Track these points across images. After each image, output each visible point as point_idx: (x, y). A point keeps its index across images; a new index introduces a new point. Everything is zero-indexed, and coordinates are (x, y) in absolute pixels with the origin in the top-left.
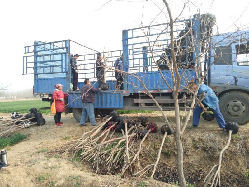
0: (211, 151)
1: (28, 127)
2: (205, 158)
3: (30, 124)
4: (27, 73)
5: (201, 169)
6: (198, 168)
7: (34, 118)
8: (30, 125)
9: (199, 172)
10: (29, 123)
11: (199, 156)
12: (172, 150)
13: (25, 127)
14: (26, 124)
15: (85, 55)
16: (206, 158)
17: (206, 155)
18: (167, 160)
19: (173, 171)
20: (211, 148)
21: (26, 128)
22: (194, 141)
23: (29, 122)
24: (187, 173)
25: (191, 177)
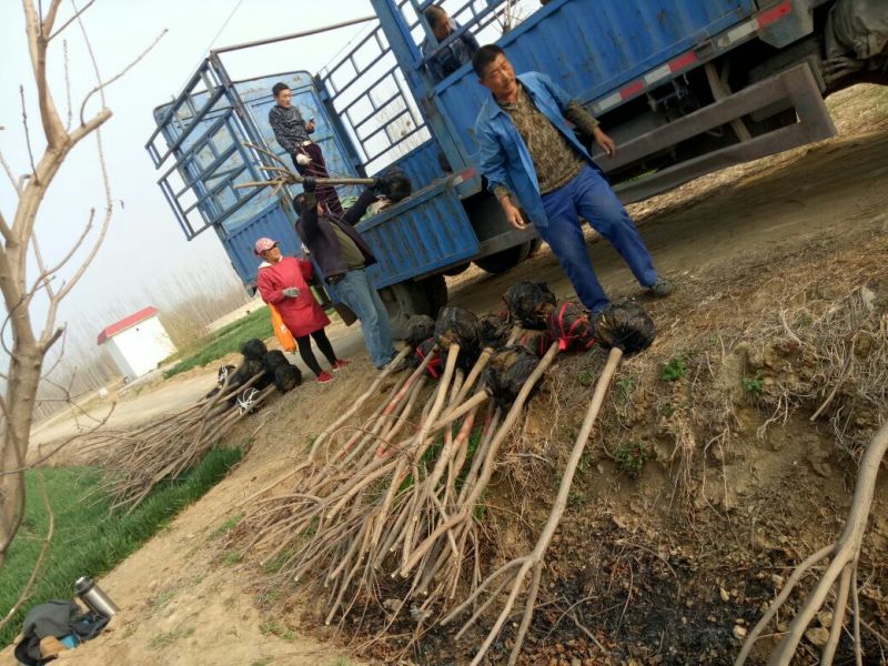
0: (843, 419)
1: (255, 411)
2: (809, 464)
3: (255, 398)
4: (195, 231)
5: (784, 539)
6: (768, 536)
7: (262, 373)
8: (256, 402)
9: (773, 561)
10: (250, 397)
11: (778, 459)
12: (645, 438)
13: (245, 412)
14: (244, 404)
15: (350, 56)
16: (817, 467)
17: (816, 446)
18: (625, 496)
19: (646, 560)
20: (841, 397)
21: (249, 413)
22: (750, 368)
23: (249, 393)
24: (711, 566)
25: (725, 595)
